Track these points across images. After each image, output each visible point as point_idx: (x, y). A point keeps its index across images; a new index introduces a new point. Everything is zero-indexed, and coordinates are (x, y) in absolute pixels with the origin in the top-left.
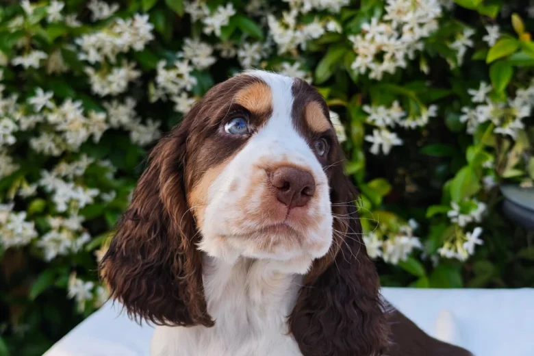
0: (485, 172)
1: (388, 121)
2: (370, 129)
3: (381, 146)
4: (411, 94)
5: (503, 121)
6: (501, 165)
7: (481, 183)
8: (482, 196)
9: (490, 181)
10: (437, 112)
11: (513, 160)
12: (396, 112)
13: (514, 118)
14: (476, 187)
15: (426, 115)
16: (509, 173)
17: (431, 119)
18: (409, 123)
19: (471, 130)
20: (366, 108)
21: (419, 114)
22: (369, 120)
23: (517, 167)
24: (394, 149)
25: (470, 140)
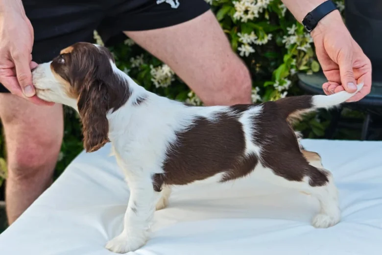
0: (292, 67)
1: (249, 41)
2: (240, 44)
3: (245, 52)
4: (260, 28)
5: (301, 44)
6: (299, 64)
7: (290, 72)
8: (289, 77)
9: (293, 71)
10: (272, 37)
11: (304, 62)
12: (252, 37)
13: (307, 42)
14: (287, 73)
15: (267, 39)
16: (302, 68)
17: (269, 41)
18: (259, 42)
19: (287, 47)
20: (239, 34)
21: (263, 38)
22: (240, 40)
23: (306, 65)
24: (251, 54)
25: (285, 51)
